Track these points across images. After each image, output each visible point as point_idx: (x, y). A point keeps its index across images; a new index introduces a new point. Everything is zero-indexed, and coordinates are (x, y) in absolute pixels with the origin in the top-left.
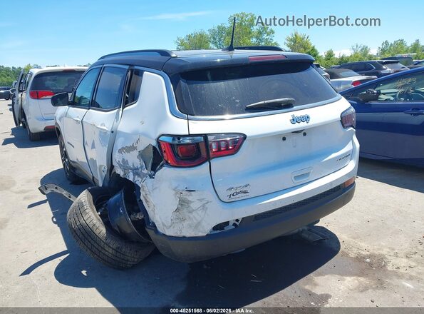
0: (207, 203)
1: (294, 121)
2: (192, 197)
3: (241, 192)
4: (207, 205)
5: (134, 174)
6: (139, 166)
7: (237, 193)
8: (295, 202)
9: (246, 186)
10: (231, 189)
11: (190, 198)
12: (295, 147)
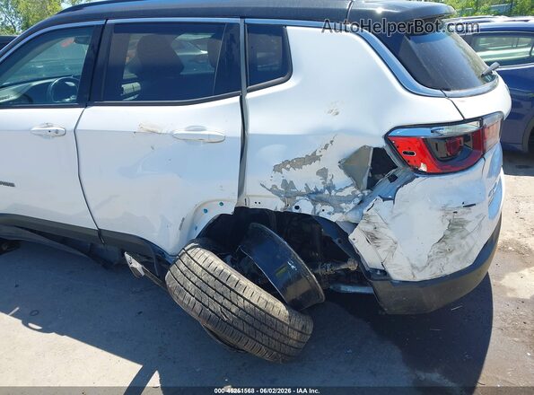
0: (483, 218)
2: (470, 216)
4: (483, 222)
5: (314, 202)
6: (320, 187)
11: (467, 217)
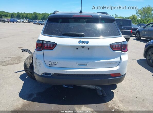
0: (41, 64)
1: (80, 42)
3: (54, 64)
4: (40, 65)
7: (52, 64)
8: (76, 74)
9: (56, 62)
10: (49, 62)
11: (36, 61)
12: (83, 53)
